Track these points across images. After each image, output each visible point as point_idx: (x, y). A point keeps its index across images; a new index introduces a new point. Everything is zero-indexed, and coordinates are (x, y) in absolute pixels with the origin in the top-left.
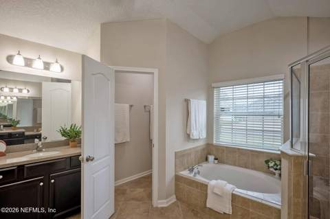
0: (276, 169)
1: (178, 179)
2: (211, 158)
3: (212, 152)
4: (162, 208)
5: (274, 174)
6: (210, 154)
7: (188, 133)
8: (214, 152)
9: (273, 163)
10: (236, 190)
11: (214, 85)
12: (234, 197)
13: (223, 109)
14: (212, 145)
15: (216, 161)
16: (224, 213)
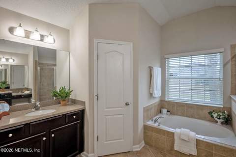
0: (219, 119)
1: (146, 128)
2: (165, 111)
3: (165, 106)
4: (137, 151)
5: (217, 122)
6: (163, 108)
7: (151, 92)
8: (166, 107)
9: (216, 114)
10: (197, 136)
11: (165, 56)
12: (198, 142)
13: (171, 75)
14: (164, 101)
15: (169, 113)
16: (190, 154)
